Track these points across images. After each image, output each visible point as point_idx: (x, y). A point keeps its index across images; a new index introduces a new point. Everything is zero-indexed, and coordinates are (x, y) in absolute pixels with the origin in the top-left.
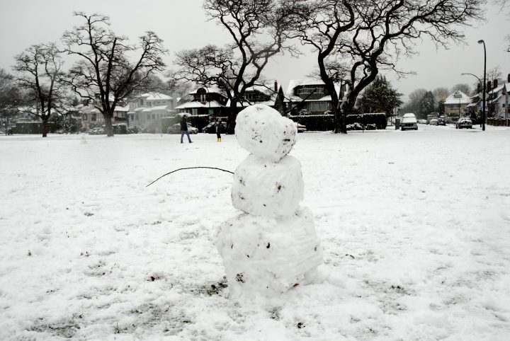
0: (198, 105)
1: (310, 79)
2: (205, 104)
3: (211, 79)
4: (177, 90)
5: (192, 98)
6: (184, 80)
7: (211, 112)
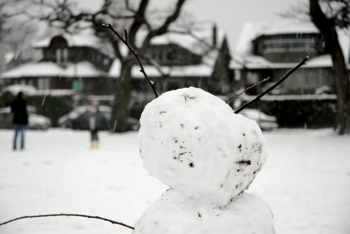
0: (50, 70)
1: (286, 21)
2: (64, 67)
3: (79, 18)
4: (7, 38)
5: (39, 55)
6: (22, 18)
7: (77, 86)
